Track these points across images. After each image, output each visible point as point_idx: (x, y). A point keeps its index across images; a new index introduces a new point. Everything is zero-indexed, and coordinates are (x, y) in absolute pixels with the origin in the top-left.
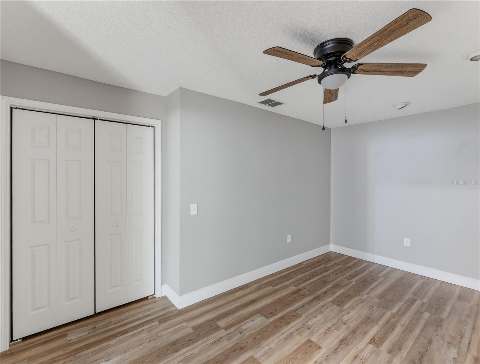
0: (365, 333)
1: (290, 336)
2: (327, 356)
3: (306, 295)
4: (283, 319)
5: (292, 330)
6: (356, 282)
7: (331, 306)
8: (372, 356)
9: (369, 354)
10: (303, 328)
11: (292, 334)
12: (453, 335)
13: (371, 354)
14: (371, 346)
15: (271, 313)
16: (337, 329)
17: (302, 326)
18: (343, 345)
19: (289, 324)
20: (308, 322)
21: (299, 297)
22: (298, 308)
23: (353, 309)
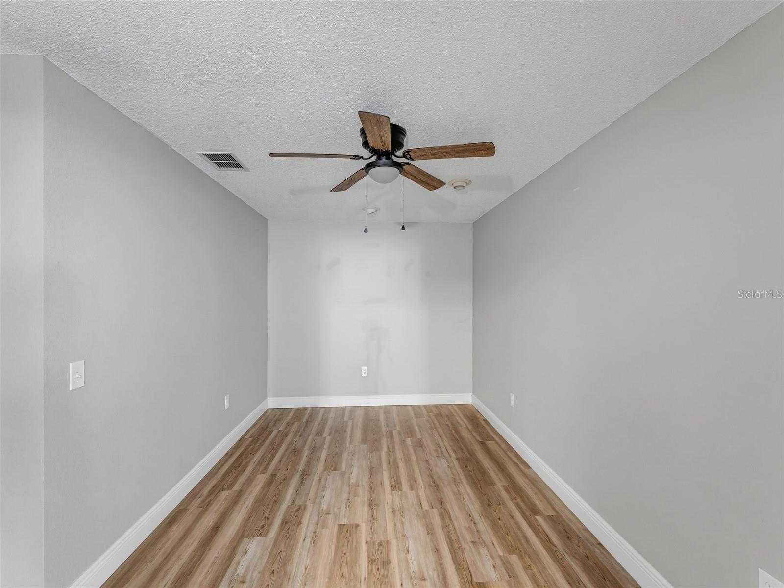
0: (381, 484)
1: (316, 536)
2: (371, 529)
3: (287, 478)
4: (286, 523)
5: (311, 528)
6: (329, 435)
7: (328, 475)
8: (403, 501)
9: (400, 502)
10: (321, 517)
11: (315, 532)
12: (435, 448)
13: (401, 500)
14: (395, 493)
15: (263, 527)
16: (356, 495)
17: (319, 517)
18: (374, 507)
19: (301, 524)
20: (320, 507)
21: (281, 485)
22: (294, 498)
23: (352, 466)
